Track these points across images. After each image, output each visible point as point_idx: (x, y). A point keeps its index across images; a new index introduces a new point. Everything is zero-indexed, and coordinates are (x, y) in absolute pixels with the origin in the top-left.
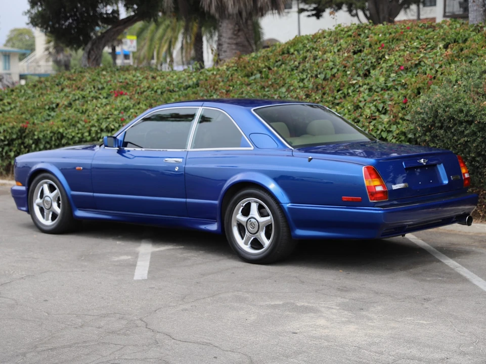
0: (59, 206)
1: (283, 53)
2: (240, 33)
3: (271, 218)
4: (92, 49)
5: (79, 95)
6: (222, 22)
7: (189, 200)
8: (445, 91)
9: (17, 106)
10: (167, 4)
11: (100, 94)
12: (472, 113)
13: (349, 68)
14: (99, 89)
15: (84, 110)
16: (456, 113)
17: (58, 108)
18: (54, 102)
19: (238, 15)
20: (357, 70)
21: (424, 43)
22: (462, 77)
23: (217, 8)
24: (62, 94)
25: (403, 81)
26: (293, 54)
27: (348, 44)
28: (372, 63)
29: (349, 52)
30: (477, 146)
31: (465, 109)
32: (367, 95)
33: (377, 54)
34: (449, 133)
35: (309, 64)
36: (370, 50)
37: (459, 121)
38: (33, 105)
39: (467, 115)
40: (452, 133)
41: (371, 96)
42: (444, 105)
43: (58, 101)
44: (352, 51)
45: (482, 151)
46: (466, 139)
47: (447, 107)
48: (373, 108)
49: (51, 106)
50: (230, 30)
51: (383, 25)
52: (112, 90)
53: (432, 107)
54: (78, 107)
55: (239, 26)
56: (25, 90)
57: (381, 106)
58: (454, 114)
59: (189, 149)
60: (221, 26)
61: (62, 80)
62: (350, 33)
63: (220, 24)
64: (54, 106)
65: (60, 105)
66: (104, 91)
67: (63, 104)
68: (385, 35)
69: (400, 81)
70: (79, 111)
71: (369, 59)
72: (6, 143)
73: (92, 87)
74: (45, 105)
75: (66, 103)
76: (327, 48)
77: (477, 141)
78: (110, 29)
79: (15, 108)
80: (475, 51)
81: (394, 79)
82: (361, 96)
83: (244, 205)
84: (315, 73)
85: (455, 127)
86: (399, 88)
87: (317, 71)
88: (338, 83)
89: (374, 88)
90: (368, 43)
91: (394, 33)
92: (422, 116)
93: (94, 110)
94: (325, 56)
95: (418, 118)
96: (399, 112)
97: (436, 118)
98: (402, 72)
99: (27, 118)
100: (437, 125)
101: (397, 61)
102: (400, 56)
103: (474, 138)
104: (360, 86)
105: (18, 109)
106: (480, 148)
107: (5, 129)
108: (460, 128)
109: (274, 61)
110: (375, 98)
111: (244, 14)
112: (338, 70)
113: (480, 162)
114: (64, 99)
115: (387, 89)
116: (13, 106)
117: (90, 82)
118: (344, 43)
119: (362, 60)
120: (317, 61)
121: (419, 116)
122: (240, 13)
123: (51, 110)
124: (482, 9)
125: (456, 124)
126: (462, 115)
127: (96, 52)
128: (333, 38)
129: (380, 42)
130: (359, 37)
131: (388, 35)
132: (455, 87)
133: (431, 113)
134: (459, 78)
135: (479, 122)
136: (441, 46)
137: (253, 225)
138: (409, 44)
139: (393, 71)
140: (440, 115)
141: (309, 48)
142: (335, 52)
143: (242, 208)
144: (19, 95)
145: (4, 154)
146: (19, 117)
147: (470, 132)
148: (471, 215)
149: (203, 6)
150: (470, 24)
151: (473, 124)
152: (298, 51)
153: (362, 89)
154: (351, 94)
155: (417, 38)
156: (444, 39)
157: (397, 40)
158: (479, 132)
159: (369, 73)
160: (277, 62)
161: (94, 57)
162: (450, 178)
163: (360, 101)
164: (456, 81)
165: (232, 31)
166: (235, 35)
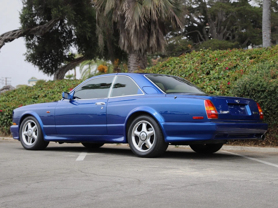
0: (36, 134)
1: (163, 66)
2: (140, 61)
3: (153, 132)
4: (59, 73)
5: (51, 91)
6: (130, 55)
7: (108, 125)
8: (250, 76)
9: (16, 98)
10: (101, 44)
11: (62, 90)
12: (265, 86)
13: (198, 70)
14: (62, 88)
15: (53, 98)
16: (256, 86)
17: (39, 98)
18: (37, 94)
19: (139, 51)
20: (203, 71)
21: (239, 58)
22: (259, 69)
23: (128, 47)
24: (42, 91)
25: (228, 74)
26: (168, 66)
27: (198, 59)
28: (211, 67)
29: (198, 63)
30: (268, 104)
31: (261, 84)
32: (208, 82)
33: (214, 64)
34: (252, 98)
35: (177, 70)
36: (210, 62)
37: (258, 91)
38: (25, 97)
39: (262, 88)
40: (254, 98)
41: (210, 83)
42: (249, 83)
43: (39, 94)
44: (200, 63)
45: (270, 107)
46: (261, 100)
47: (251, 84)
48: (211, 88)
49: (35, 97)
50: (135, 59)
51: (217, 51)
52: (69, 88)
53: (243, 84)
54: (50, 96)
55: (140, 57)
56: (21, 91)
57: (215, 87)
58: (255, 87)
59: (109, 97)
60: (129, 57)
61: (42, 85)
62: (199, 55)
63: (129, 56)
64: (37, 96)
65: (40, 96)
66: (64, 89)
67: (42, 96)
68: (218, 54)
69: (226, 74)
70: (50, 99)
71: (209, 66)
72: (9, 116)
73: (58, 87)
74: (32, 96)
75: (43, 95)
76: (187, 62)
77: (267, 101)
78: (70, 63)
79: (15, 99)
80: (266, 58)
81: (222, 74)
82: (205, 83)
83: (139, 125)
84: (180, 74)
85: (256, 94)
86: (225, 78)
87: (181, 73)
88: (192, 77)
89: (212, 79)
90: (209, 59)
91: (223, 53)
92: (238, 89)
93: (58, 97)
94: (186, 66)
95: (236, 90)
96: (226, 89)
97: (245, 90)
98: (227, 71)
99: (22, 103)
100: (246, 94)
101: (225, 66)
102: (226, 64)
103: (266, 99)
104: (204, 78)
105: (17, 99)
106: (269, 105)
107: (9, 109)
108: (258, 95)
109: (158, 71)
110: (213, 83)
111: (142, 51)
112: (193, 72)
113: (270, 113)
114: (42, 93)
115: (219, 78)
116: (14, 98)
117: (57, 85)
118: (196, 59)
119: (206, 66)
120: (181, 68)
121: (236, 89)
122: (140, 50)
123: (35, 99)
124: (269, 40)
125: (256, 93)
126: (259, 87)
127: (62, 75)
128: (190, 58)
129: (215, 58)
130: (204, 56)
131: (219, 55)
132: (255, 74)
133: (243, 87)
134: (257, 70)
135: (268, 91)
136: (248, 58)
137: (144, 136)
138: (231, 58)
139: (222, 70)
140: (247, 88)
141: (177, 63)
142: (191, 64)
143: (138, 127)
144: (18, 93)
145: (8, 123)
146: (17, 102)
147: (264, 97)
148: (264, 135)
149: (120, 47)
150: (263, 47)
151: (265, 92)
152: (171, 65)
153: (205, 80)
154: (199, 82)
155: (235, 55)
156: (250, 55)
157: (225, 56)
158: (269, 96)
159: (210, 72)
160: (159, 71)
161: (60, 77)
162: (253, 113)
163: (204, 85)
164: (256, 71)
165: (136, 60)
166: (137, 62)
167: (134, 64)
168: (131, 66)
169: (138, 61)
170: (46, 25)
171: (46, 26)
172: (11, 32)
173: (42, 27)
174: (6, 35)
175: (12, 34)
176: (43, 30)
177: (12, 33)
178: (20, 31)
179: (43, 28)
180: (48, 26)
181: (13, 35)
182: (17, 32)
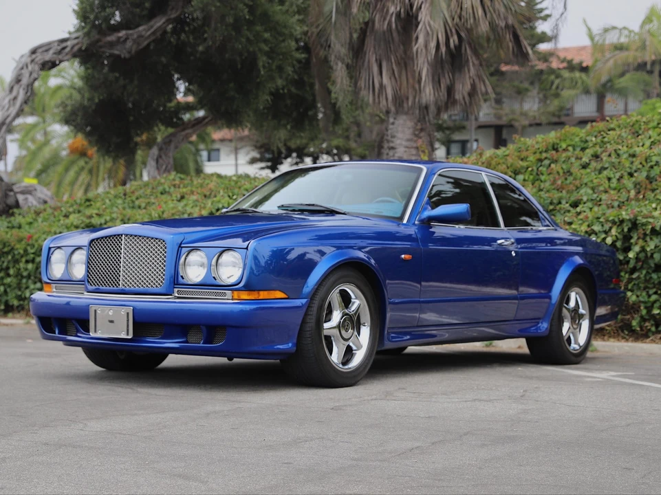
2: (422, 134)
6: (395, 119)
50: (409, 128)
55: (423, 125)
60: (393, 124)
63: (393, 121)
161: (164, 167)
165: (411, 130)
166: (416, 135)
167: (408, 140)
168: (398, 147)
169: (417, 133)
170: (144, 30)
171: (143, 33)
172: (56, 44)
173: (131, 35)
174: (43, 52)
175: (59, 48)
176: (134, 41)
177: (59, 45)
178: (76, 41)
179: (135, 36)
180: (149, 33)
181: (60, 52)
182: (69, 43)
